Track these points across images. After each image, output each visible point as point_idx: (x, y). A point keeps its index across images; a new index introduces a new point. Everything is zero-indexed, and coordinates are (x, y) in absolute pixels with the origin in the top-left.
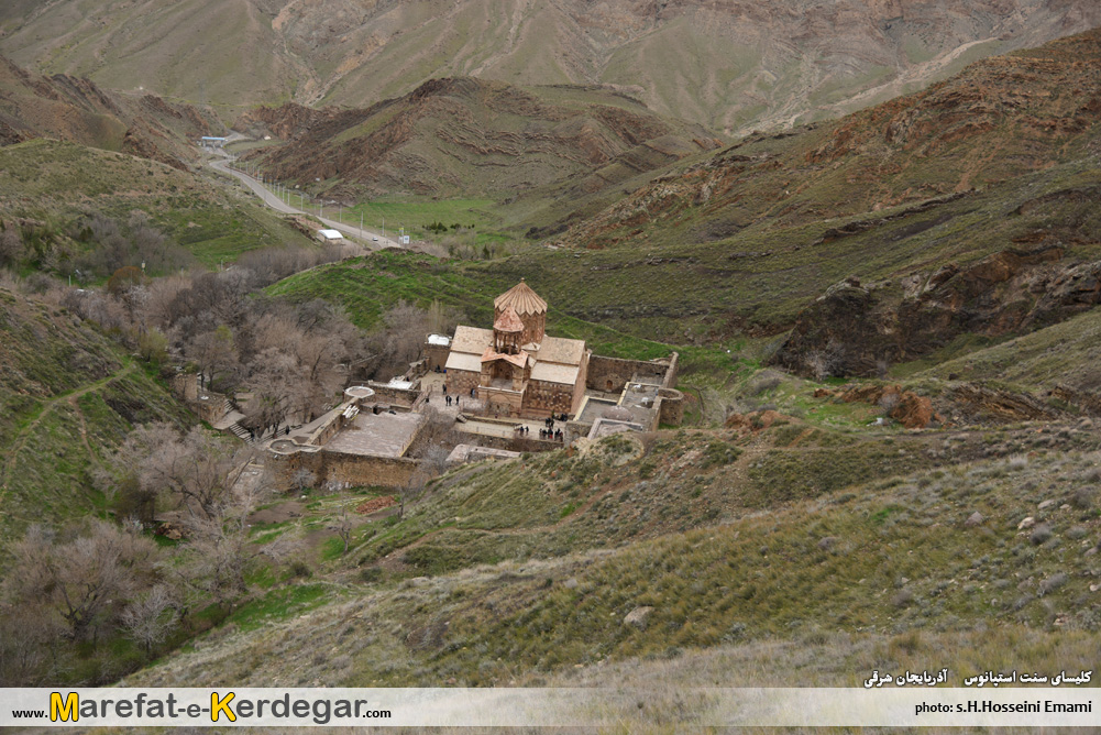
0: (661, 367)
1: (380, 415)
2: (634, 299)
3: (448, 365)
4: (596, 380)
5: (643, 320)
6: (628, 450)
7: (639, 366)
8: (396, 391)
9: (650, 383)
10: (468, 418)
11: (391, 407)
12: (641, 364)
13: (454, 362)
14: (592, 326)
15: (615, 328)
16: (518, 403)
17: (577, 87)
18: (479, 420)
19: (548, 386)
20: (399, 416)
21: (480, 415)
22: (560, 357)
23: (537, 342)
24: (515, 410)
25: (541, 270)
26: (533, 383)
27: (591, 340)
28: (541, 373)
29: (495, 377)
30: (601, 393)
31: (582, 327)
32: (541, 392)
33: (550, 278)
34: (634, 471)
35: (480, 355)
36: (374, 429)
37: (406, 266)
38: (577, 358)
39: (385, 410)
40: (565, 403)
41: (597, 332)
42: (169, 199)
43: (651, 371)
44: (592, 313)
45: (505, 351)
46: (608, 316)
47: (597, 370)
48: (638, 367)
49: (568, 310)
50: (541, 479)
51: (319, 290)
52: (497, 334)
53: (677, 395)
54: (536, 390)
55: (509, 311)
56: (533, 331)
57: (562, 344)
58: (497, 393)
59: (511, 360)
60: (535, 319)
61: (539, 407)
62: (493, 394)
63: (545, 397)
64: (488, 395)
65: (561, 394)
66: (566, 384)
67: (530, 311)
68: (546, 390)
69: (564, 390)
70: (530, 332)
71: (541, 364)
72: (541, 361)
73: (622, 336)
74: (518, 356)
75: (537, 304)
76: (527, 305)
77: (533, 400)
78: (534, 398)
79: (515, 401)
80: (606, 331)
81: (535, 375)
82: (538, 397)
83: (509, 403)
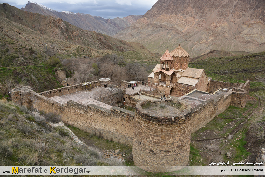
3: (149, 76)
5: (238, 74)
10: (142, 94)
11: (113, 86)
12: (232, 84)
15: (228, 76)
17: (240, 51)
18: (146, 95)
19: (184, 86)
21: (149, 94)
22: (192, 75)
23: (183, 69)
25: (208, 62)
26: (178, 84)
28: (182, 81)
32: (181, 88)
39: (109, 86)
42: (152, 62)
44: (221, 72)
46: (226, 73)
49: (213, 72)
53: (243, 91)
54: (179, 88)
55: (166, 52)
56: (181, 64)
57: (194, 70)
58: (160, 86)
59: (165, 72)
60: (182, 59)
61: (180, 94)
62: (158, 86)
63: (183, 91)
64: (156, 87)
65: (189, 90)
66: (191, 85)
67: (180, 56)
68: (183, 88)
69: (190, 88)
70: (180, 65)
71: (183, 77)
72: (184, 76)
73: (229, 78)
74: (169, 71)
75: (184, 54)
76: (179, 53)
77: (178, 92)
78: (178, 91)
79: (166, 90)
80: (224, 77)
81: (179, 81)
82: (180, 90)
83: (164, 90)
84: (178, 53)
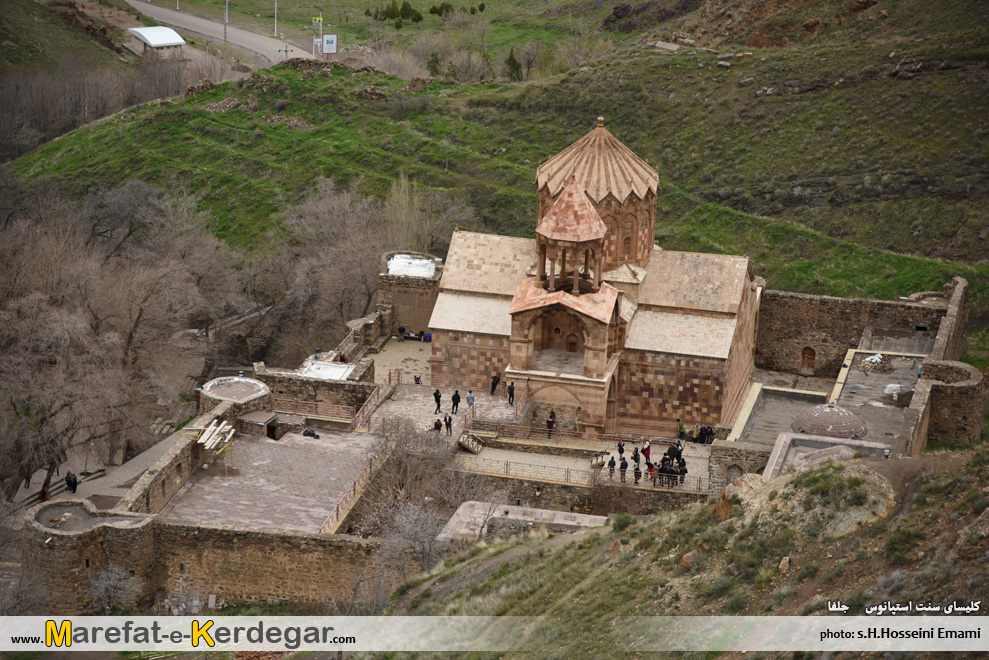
0: (927, 312)
1: (284, 441)
2: (861, 158)
3: (435, 322)
4: (777, 346)
5: (881, 206)
6: (859, 501)
7: (875, 313)
8: (319, 385)
9: (903, 351)
10: (485, 443)
11: (308, 422)
12: (882, 307)
13: (447, 314)
14: (762, 224)
15: (817, 226)
16: (598, 405)
18: (510, 447)
19: (665, 363)
20: (327, 442)
21: (511, 435)
22: (693, 296)
23: (638, 263)
24: (592, 420)
25: (642, 99)
26: (631, 358)
27: (763, 256)
28: (649, 334)
29: (543, 346)
30: (789, 378)
31: (741, 227)
32: (650, 377)
33: (663, 118)
34: (875, 547)
35: (508, 297)
36: (271, 472)
37: (332, 100)
38: (732, 298)
39: (294, 429)
40: (705, 401)
41: (776, 238)
43: (905, 323)
44: (761, 194)
45: (564, 285)
46: (800, 200)
47: (778, 325)
48: (874, 315)
49: (707, 189)
50: (657, 573)
51: (136, 162)
52: (545, 247)
53: (968, 376)
54: (639, 375)
55: (570, 195)
56: (628, 239)
57: (696, 267)
58: (549, 382)
59: (579, 305)
60: (631, 210)
61: (646, 412)
62: (540, 386)
63: (661, 391)
64: (529, 389)
65: (696, 381)
66: (709, 358)
67: (620, 192)
68: (663, 373)
69: (702, 372)
70: (621, 240)
71: (648, 314)
72: (648, 307)
73: (834, 244)
74: (596, 296)
75: (635, 177)
76: (612, 178)
77: (633, 398)
78: (635, 393)
79: (592, 400)
80: (796, 234)
81: (637, 338)
82: (643, 389)
83: (577, 405)
84: (607, 176)
